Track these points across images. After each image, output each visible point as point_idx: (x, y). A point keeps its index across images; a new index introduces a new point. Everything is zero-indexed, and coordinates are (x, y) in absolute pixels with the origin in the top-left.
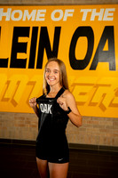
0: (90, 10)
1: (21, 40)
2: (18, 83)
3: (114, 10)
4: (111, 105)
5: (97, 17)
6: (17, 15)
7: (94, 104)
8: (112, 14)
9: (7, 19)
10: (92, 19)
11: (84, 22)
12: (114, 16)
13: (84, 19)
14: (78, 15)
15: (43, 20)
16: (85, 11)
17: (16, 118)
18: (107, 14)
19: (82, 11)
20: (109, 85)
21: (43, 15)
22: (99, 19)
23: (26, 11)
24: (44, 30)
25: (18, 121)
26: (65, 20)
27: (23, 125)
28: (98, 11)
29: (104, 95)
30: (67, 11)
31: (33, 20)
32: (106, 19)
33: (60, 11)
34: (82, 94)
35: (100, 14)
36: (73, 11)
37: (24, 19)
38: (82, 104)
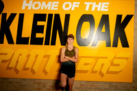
0: (91, 3)
1: (39, 23)
2: (37, 56)
3: (108, 3)
4: (108, 72)
5: (96, 8)
7: (96, 72)
8: (107, 7)
9: (29, 8)
10: (93, 9)
11: (87, 11)
12: (108, 8)
13: (87, 9)
15: (57, 9)
16: (88, 4)
17: (34, 83)
18: (103, 6)
19: (85, 3)
20: (106, 58)
21: (57, 6)
22: (99, 10)
23: (44, 3)
24: (57, 16)
25: (36, 86)
27: (40, 89)
28: (97, 4)
29: (103, 65)
30: (74, 3)
31: (49, 9)
32: (103, 10)
33: (70, 3)
34: (86, 64)
36: (79, 3)
37: (42, 9)
38: (86, 72)
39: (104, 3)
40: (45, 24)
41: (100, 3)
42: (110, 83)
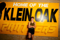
1: (20, 12)
2: (19, 25)
3: (48, 4)
4: (48, 32)
5: (43, 6)
6: (19, 5)
7: (43, 32)
9: (16, 6)
10: (42, 6)
11: (39, 7)
12: (48, 6)
13: (39, 6)
15: (27, 6)
16: (40, 4)
17: (17, 37)
18: (46, 5)
20: (47, 26)
21: (27, 5)
22: (44, 7)
23: (22, 4)
24: (27, 9)
25: (18, 38)
26: (34, 6)
27: (20, 39)
28: (44, 4)
29: (46, 29)
30: (34, 4)
31: (24, 6)
32: (46, 7)
33: (32, 4)
34: (39, 29)
36: (36, 4)
37: (21, 6)
38: (39, 32)
39: (46, 4)
40: (22, 12)
41: (45, 4)
42: (49, 37)
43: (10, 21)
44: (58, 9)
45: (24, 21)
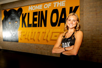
0: (57, 3)
2: (35, 33)
6: (34, 8)
9: (31, 10)
12: (65, 4)
14: (53, 5)
15: (42, 8)
19: (54, 3)
23: (36, 6)
24: (42, 12)
26: (48, 7)
30: (49, 4)
31: (39, 9)
35: (60, 4)
39: (63, 2)
40: (37, 16)
43: (27, 28)
44: (78, 6)
45: (40, 28)
